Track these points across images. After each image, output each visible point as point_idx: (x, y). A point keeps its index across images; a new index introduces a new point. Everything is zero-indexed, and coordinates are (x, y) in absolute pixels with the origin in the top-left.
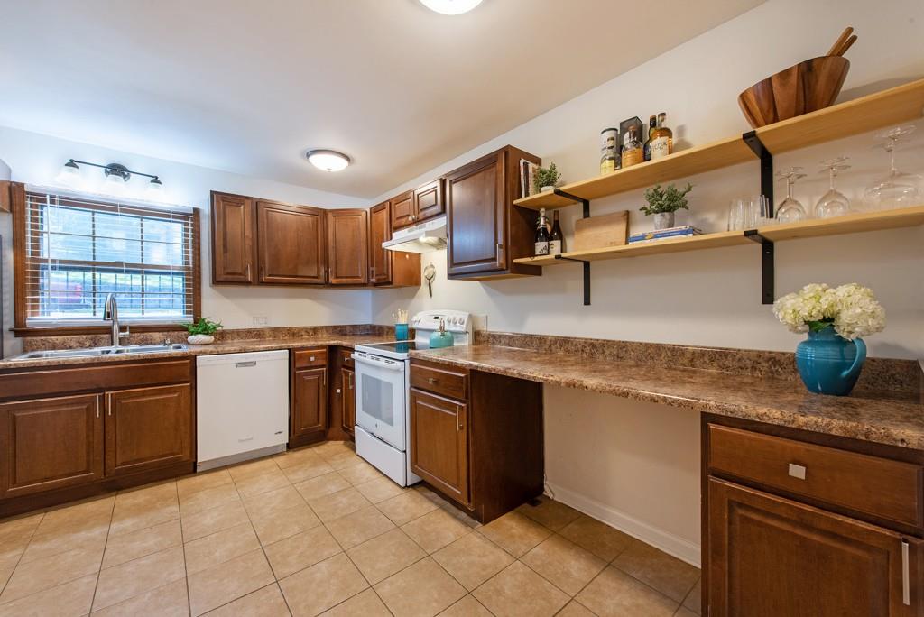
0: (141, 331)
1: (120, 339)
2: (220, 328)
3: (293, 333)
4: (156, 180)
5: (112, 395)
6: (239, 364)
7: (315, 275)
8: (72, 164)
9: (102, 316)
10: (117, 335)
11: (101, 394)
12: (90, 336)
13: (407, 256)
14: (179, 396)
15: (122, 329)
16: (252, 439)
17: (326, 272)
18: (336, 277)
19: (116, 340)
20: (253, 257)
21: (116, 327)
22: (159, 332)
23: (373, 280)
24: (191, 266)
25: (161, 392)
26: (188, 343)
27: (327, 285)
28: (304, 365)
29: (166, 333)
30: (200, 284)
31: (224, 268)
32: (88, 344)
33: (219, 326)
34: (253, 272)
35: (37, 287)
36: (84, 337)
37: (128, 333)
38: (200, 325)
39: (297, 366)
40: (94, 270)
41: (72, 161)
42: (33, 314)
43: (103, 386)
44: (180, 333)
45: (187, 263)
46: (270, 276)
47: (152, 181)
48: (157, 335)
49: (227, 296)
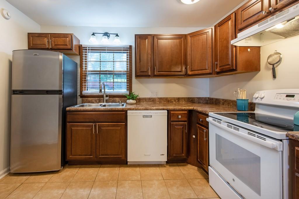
0: (112, 97)
1: (106, 100)
2: (138, 97)
3: (168, 101)
4: (117, 35)
5: (98, 125)
6: (144, 116)
7: (180, 70)
8: (93, 34)
9: (99, 91)
10: (106, 98)
11: (95, 124)
13: (249, 50)
14: (121, 128)
15: (107, 96)
16: (150, 155)
17: (186, 68)
18: (192, 71)
20: (151, 64)
21: (105, 96)
23: (218, 70)
24: (129, 70)
25: (114, 126)
26: (127, 103)
27: (187, 75)
28: (175, 120)
29: (120, 98)
30: (132, 77)
31: (140, 70)
33: (138, 96)
34: (151, 70)
35: (85, 81)
36: (97, 98)
37: (108, 98)
38: (131, 96)
39: (172, 120)
40: (100, 74)
41: (93, 33)
42: (85, 90)
43: (96, 120)
44: (125, 98)
45: (127, 69)
46: (158, 72)
47: (116, 36)
48: (117, 99)
49: (141, 83)
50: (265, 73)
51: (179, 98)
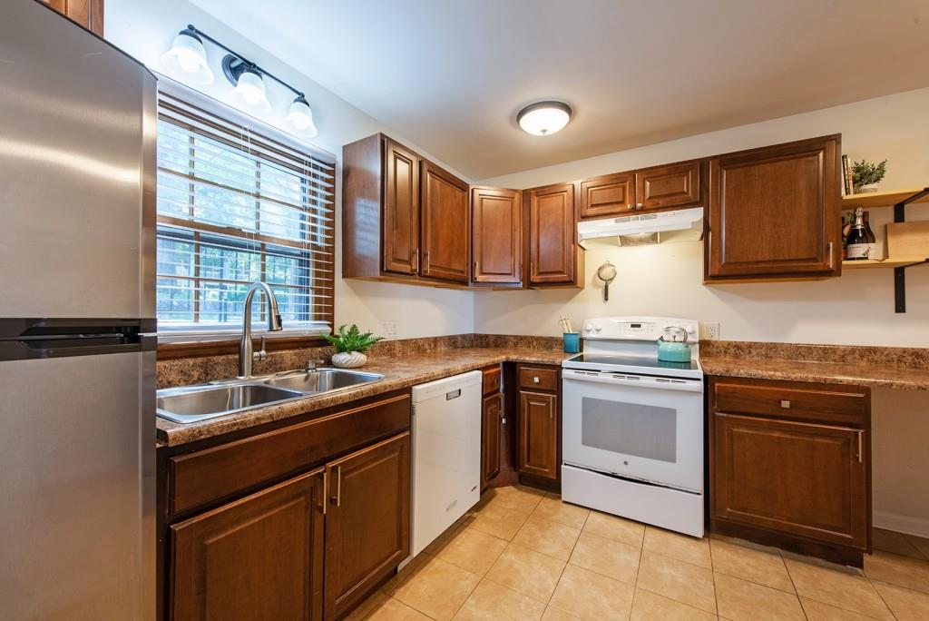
10: (249, 355)
12: (199, 360)
14: (401, 452)
15: (257, 345)
19: (247, 366)
21: (247, 344)
22: (289, 349)
31: (393, 252)
32: (196, 374)
36: (191, 361)
37: (264, 352)
48: (288, 355)
50: (591, 291)
51: (436, 338)
